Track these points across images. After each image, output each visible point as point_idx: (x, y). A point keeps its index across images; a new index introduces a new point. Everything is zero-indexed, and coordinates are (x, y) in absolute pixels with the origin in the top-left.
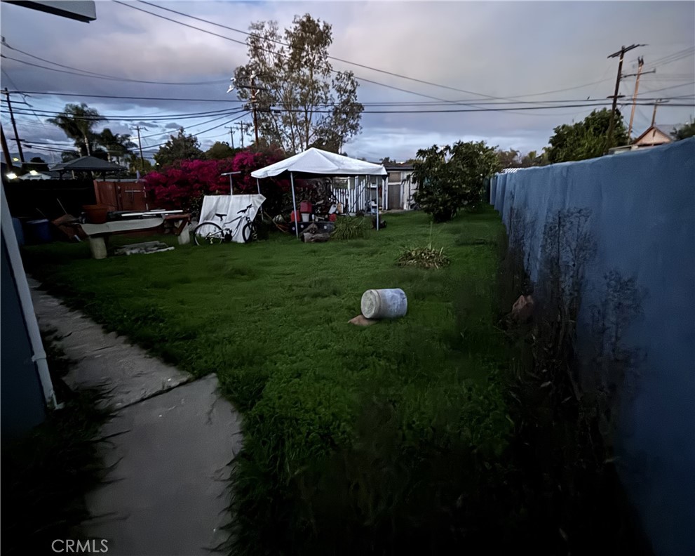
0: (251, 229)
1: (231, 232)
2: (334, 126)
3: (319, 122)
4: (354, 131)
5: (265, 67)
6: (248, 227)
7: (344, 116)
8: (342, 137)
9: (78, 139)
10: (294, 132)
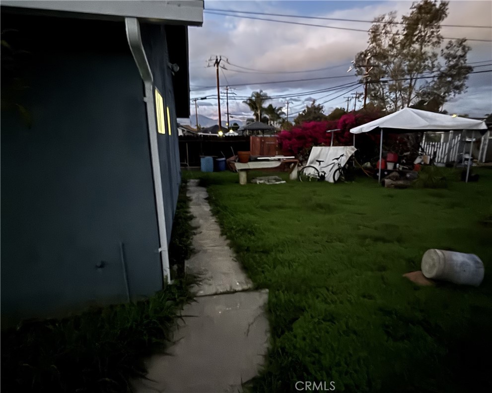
0: (340, 173)
1: (325, 174)
2: (436, 89)
3: (422, 87)
4: (457, 91)
5: (381, 49)
6: (338, 171)
7: (449, 79)
8: (444, 97)
9: (255, 112)
10: (398, 96)
